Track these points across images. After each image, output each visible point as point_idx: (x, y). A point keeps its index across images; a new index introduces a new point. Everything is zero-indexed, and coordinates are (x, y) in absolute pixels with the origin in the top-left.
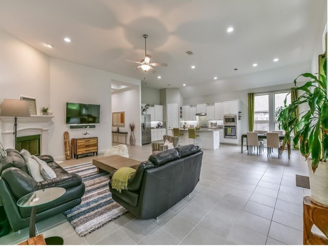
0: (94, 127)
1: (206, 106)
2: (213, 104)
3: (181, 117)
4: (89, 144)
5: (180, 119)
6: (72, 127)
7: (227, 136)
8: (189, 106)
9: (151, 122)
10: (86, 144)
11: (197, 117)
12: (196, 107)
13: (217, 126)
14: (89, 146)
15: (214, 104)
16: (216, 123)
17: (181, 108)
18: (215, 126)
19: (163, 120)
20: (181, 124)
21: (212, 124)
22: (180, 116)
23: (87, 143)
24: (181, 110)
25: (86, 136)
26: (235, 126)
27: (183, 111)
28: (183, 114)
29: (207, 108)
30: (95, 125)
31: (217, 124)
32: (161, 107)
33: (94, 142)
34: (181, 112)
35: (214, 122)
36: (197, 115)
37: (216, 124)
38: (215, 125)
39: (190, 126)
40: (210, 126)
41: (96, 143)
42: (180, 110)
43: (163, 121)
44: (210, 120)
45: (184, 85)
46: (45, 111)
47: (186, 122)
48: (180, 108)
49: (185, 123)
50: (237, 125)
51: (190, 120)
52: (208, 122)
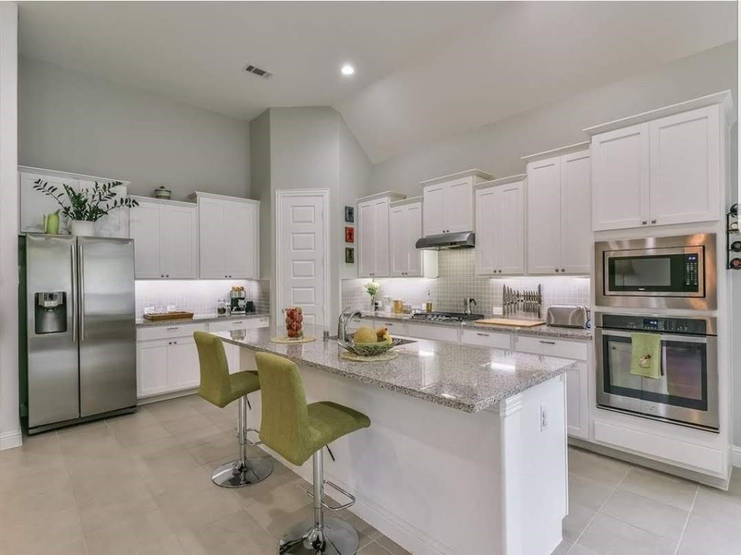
1: (475, 188)
2: (518, 171)
3: (350, 257)
5: (345, 269)
7: (618, 400)
8: (387, 200)
11: (428, 257)
12: (422, 200)
13: (544, 312)
15: (524, 170)
16: (535, 290)
17: (350, 214)
18: (527, 309)
19: (262, 275)
20: (350, 295)
21: (510, 299)
22: (342, 255)
24: (349, 225)
26: (703, 323)
27: (359, 226)
28: (359, 246)
29: (478, 198)
31: (545, 299)
32: (247, 210)
34: (350, 235)
35: (522, 284)
36: (423, 244)
37: (538, 297)
38: (532, 302)
39: (392, 305)
40: (498, 310)
42: (342, 225)
43: (258, 281)
44: (498, 273)
47: (376, 283)
48: (341, 215)
50: (716, 314)
51: (394, 277)
52: (488, 285)
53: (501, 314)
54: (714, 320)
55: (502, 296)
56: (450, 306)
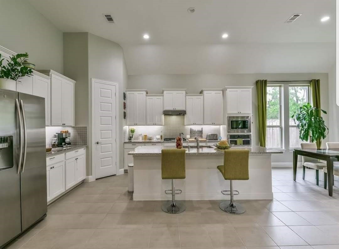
1: (186, 95)
3: (125, 116)
5: (123, 121)
8: (144, 93)
9: (46, 128)
12: (163, 96)
17: (125, 96)
18: (198, 135)
21: (192, 132)
22: (122, 115)
24: (125, 101)
26: (248, 135)
28: (128, 111)
29: (187, 99)
34: (125, 106)
39: (143, 137)
40: (188, 136)
42: (122, 101)
43: (74, 128)
45: (146, 37)
48: (122, 96)
49: (132, 131)
50: (251, 133)
51: (147, 125)
52: (185, 128)
53: (189, 137)
54: (251, 135)
55: (190, 132)
56: (170, 136)
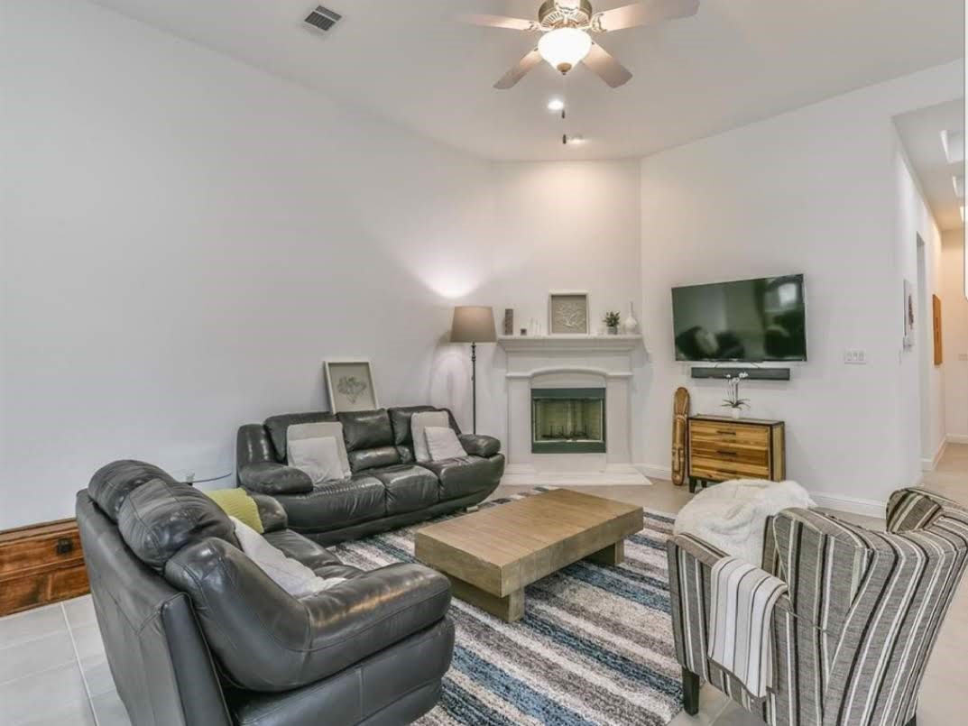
0: (784, 376)
4: (732, 445)
6: (697, 374)
10: (723, 444)
14: (734, 454)
23: (725, 441)
25: (735, 414)
30: (788, 370)
33: (757, 443)
41: (764, 449)
46: (613, 321)
